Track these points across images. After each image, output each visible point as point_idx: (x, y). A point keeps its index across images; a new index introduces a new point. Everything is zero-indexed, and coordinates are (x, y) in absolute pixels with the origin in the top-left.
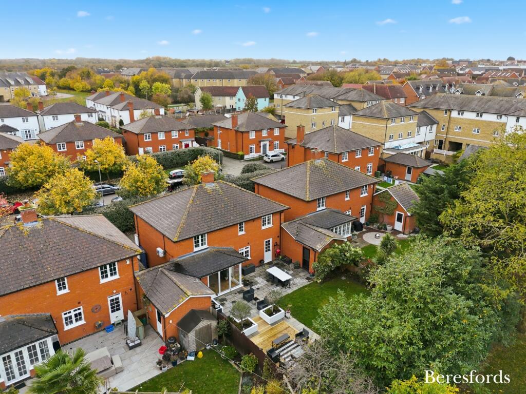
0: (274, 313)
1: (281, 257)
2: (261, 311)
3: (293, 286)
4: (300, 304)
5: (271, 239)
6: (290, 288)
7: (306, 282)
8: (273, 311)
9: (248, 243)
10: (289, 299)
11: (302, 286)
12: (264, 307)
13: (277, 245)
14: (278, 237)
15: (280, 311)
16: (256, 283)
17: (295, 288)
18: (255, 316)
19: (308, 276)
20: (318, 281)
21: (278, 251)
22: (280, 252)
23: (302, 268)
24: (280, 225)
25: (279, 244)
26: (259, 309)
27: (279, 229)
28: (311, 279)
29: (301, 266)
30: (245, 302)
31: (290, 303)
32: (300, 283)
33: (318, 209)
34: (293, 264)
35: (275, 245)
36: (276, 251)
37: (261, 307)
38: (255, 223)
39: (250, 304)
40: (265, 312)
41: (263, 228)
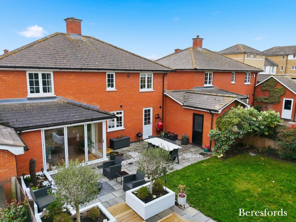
0: (154, 196)
1: (163, 133)
2: (129, 192)
3: (184, 161)
4: (200, 185)
5: (151, 109)
6: (178, 163)
7: (201, 158)
8: (151, 192)
9: (121, 106)
10: (179, 177)
11: (196, 162)
12: (135, 186)
13: (158, 117)
14: (160, 107)
15: (166, 192)
16: (129, 157)
17: (187, 164)
18: (117, 203)
19: (202, 151)
20: (219, 157)
21: (160, 124)
22: (162, 126)
23: (192, 144)
24: (163, 92)
25: (161, 116)
26: (126, 189)
27: (161, 96)
28: (207, 154)
29: (191, 141)
30: (105, 180)
31: (182, 182)
32: (192, 158)
33: (205, 85)
34: (179, 141)
35: (157, 117)
36: (158, 125)
37: (130, 185)
38: (131, 80)
39: (112, 183)
40: (136, 194)
41: (141, 90)
